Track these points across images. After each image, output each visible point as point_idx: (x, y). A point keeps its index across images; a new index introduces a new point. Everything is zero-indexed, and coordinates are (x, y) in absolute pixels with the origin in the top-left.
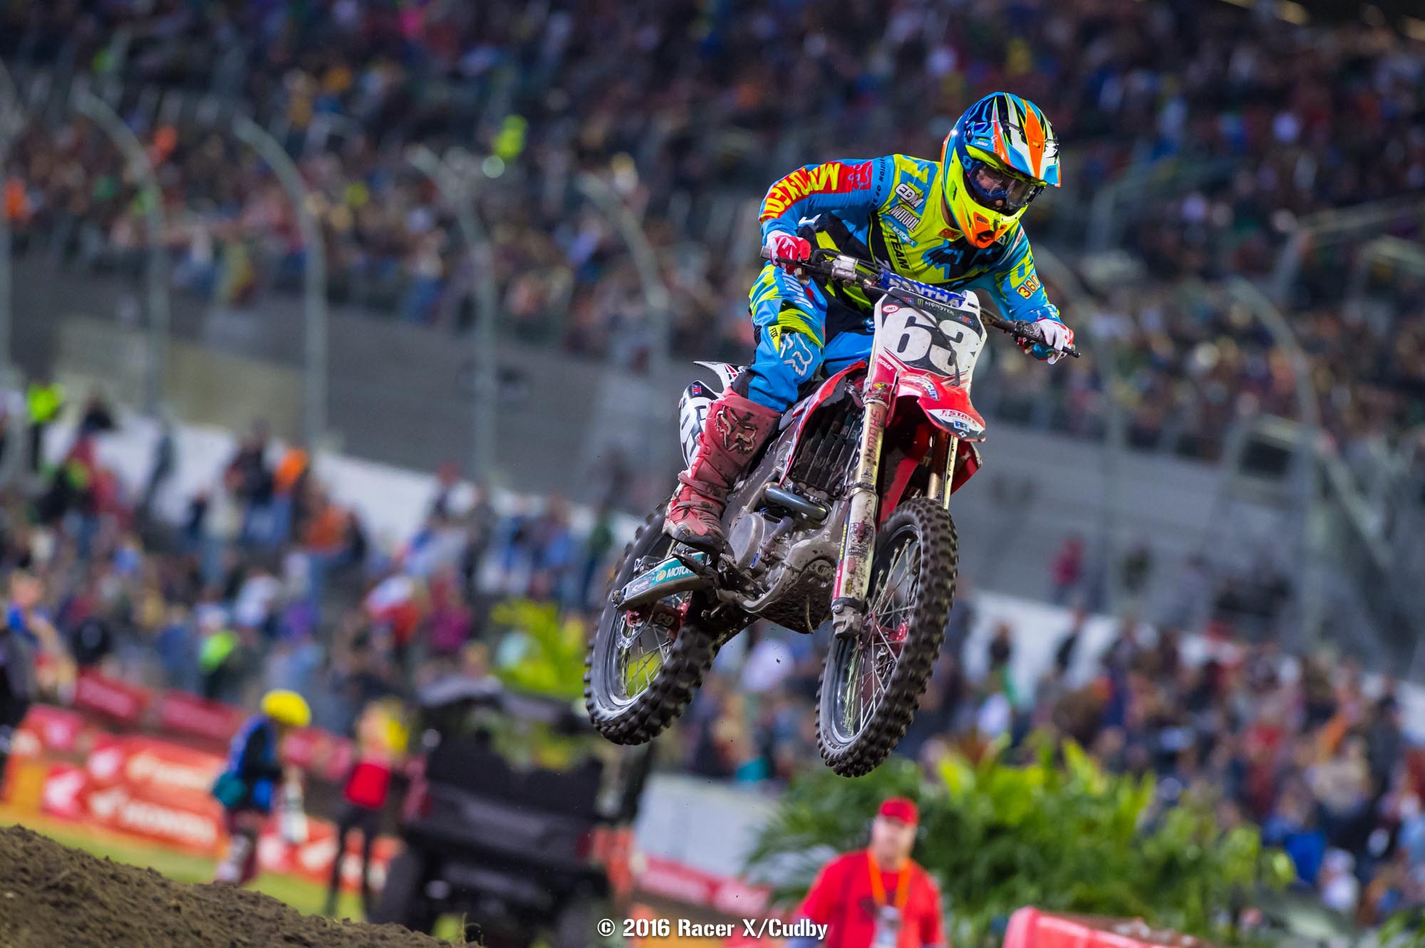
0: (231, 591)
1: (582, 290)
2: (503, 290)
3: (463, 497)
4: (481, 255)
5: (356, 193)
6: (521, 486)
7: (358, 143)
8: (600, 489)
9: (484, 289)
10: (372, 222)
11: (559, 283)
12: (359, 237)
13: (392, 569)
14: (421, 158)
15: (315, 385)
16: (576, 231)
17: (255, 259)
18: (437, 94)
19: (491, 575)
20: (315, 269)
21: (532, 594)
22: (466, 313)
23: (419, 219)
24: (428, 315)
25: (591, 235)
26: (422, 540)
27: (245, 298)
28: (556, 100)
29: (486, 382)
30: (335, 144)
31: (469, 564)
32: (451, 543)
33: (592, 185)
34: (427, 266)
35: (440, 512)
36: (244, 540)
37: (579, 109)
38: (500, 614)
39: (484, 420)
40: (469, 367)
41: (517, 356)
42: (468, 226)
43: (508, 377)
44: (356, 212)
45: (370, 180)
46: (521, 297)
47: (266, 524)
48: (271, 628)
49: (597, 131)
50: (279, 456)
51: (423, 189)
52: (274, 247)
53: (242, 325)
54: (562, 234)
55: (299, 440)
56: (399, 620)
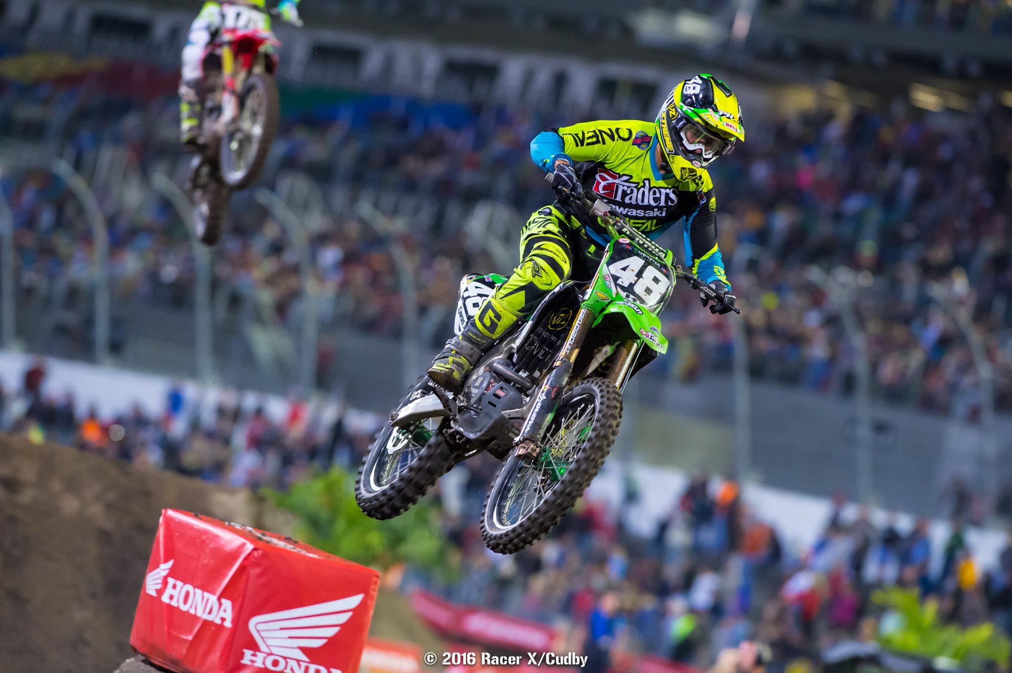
0: (687, 584)
1: (931, 366)
2: (874, 367)
3: (850, 513)
4: (858, 341)
5: (769, 301)
6: (891, 506)
7: (768, 263)
8: (948, 507)
9: (861, 366)
10: (780, 320)
11: (916, 359)
12: (771, 330)
13: (801, 566)
14: (815, 274)
15: (742, 435)
16: (926, 324)
17: (699, 349)
18: (823, 229)
19: (872, 570)
20: (741, 354)
21: (901, 583)
22: (849, 385)
23: (813, 319)
24: (821, 384)
25: (936, 326)
26: (821, 546)
27: (691, 376)
28: (908, 231)
29: (864, 432)
30: (752, 266)
31: (857, 561)
32: (841, 548)
33: (937, 290)
34: (818, 350)
35: (835, 526)
36: (696, 550)
37: (927, 237)
38: (877, 597)
39: (863, 460)
40: (852, 421)
41: (887, 414)
42: (849, 322)
43: (880, 428)
44: (768, 314)
45: (778, 289)
46: (888, 370)
47: (711, 536)
48: (716, 611)
49: (941, 253)
50: (718, 489)
51: (816, 296)
52: (711, 339)
53: (690, 395)
54: (916, 325)
55: (731, 476)
56: (806, 602)
